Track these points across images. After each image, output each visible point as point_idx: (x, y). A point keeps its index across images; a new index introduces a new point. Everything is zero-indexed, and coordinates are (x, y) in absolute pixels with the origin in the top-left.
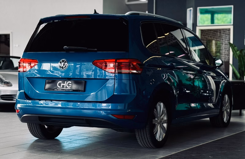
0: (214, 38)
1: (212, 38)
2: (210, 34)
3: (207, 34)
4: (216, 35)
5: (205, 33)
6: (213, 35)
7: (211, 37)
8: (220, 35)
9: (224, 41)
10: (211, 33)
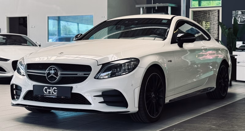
0: (204, 19)
1: (203, 19)
2: (200, 16)
3: (198, 15)
4: (206, 16)
5: (196, 15)
6: (203, 16)
7: (201, 18)
8: (209, 16)
9: (212, 21)
10: (201, 14)
